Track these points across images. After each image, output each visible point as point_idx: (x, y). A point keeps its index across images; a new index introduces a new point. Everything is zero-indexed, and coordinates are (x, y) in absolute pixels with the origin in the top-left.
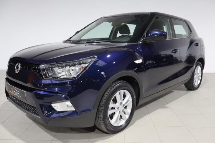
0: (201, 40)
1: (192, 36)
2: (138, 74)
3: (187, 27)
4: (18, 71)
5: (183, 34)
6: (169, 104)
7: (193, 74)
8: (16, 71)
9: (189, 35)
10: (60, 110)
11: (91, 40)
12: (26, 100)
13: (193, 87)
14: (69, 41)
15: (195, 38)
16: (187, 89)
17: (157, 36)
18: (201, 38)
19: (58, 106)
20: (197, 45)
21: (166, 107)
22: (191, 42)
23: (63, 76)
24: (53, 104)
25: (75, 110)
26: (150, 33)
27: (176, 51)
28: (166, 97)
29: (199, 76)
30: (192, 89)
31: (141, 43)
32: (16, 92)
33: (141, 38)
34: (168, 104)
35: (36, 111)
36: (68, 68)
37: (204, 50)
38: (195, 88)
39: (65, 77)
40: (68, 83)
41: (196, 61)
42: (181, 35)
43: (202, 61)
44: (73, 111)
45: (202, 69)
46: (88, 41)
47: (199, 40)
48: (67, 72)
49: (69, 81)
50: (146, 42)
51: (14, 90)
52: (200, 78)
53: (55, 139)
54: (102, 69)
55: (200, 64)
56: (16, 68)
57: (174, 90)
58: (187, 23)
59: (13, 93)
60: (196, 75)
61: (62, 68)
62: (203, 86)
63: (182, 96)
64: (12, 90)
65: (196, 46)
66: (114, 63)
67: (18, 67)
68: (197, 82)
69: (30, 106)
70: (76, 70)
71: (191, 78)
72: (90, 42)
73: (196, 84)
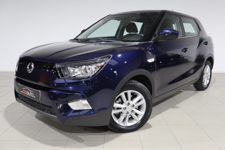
0: (209, 38)
1: (201, 35)
2: (151, 73)
3: (196, 25)
4: (31, 71)
5: (191, 32)
6: (180, 104)
7: (202, 74)
8: (29, 71)
9: (198, 34)
10: (77, 108)
11: (101, 39)
12: (41, 100)
13: (202, 87)
14: (76, 40)
15: (204, 37)
16: (196, 89)
17: (168, 34)
18: (209, 37)
19: (74, 105)
20: (206, 43)
21: (177, 107)
22: (201, 41)
23: (79, 75)
24: (69, 103)
25: (91, 108)
26: (161, 32)
27: (187, 50)
28: (175, 97)
29: (208, 76)
30: (201, 89)
31: (152, 42)
32: (30, 92)
33: (152, 37)
34: (178, 104)
35: (52, 110)
36: (84, 67)
37: (213, 48)
38: (204, 88)
39: (81, 76)
40: (83, 82)
41: (205, 60)
42: (189, 33)
43: (211, 61)
44: (90, 110)
45: (211, 68)
46: (97, 39)
47: (208, 38)
48: (83, 71)
49: (85, 80)
50: (158, 41)
51: (27, 90)
52: (209, 77)
53: (70, 139)
54: (115, 68)
55: (209, 63)
56: (28, 67)
57: (183, 90)
58: (196, 21)
59: (26, 93)
60: (205, 75)
61: (78, 67)
62: (212, 86)
63: (191, 96)
64: (25, 90)
65: (205, 45)
66: (126, 62)
67: (30, 67)
68: (206, 82)
69: (45, 105)
70: (92, 69)
71: (200, 78)
72: (100, 41)
73: (205, 84)
